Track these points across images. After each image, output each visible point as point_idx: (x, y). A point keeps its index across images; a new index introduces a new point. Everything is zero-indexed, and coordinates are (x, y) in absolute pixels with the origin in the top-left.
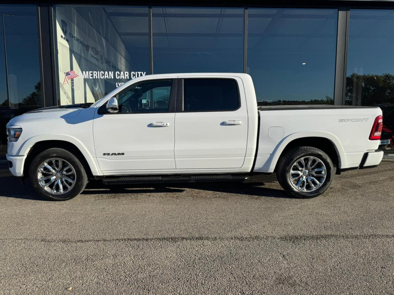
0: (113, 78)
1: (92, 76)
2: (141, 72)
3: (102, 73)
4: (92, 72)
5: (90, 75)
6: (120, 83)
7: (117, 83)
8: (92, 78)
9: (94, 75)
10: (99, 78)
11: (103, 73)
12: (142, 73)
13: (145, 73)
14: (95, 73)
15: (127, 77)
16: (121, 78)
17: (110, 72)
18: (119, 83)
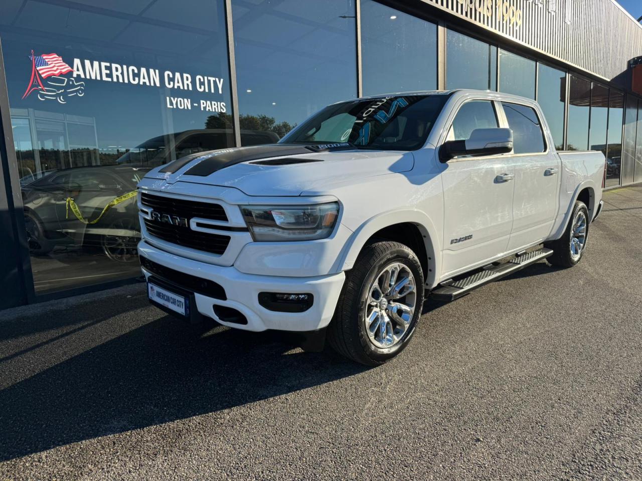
0: (158, 84)
1: (107, 75)
2: (214, 79)
3: (133, 70)
4: (108, 64)
5: (104, 72)
6: (174, 99)
7: (168, 98)
8: (109, 79)
9: (115, 73)
10: (126, 81)
11: (136, 71)
12: (217, 80)
13: (222, 80)
14: (117, 69)
15: (188, 85)
16: (176, 87)
17: (152, 71)
18: (172, 98)
